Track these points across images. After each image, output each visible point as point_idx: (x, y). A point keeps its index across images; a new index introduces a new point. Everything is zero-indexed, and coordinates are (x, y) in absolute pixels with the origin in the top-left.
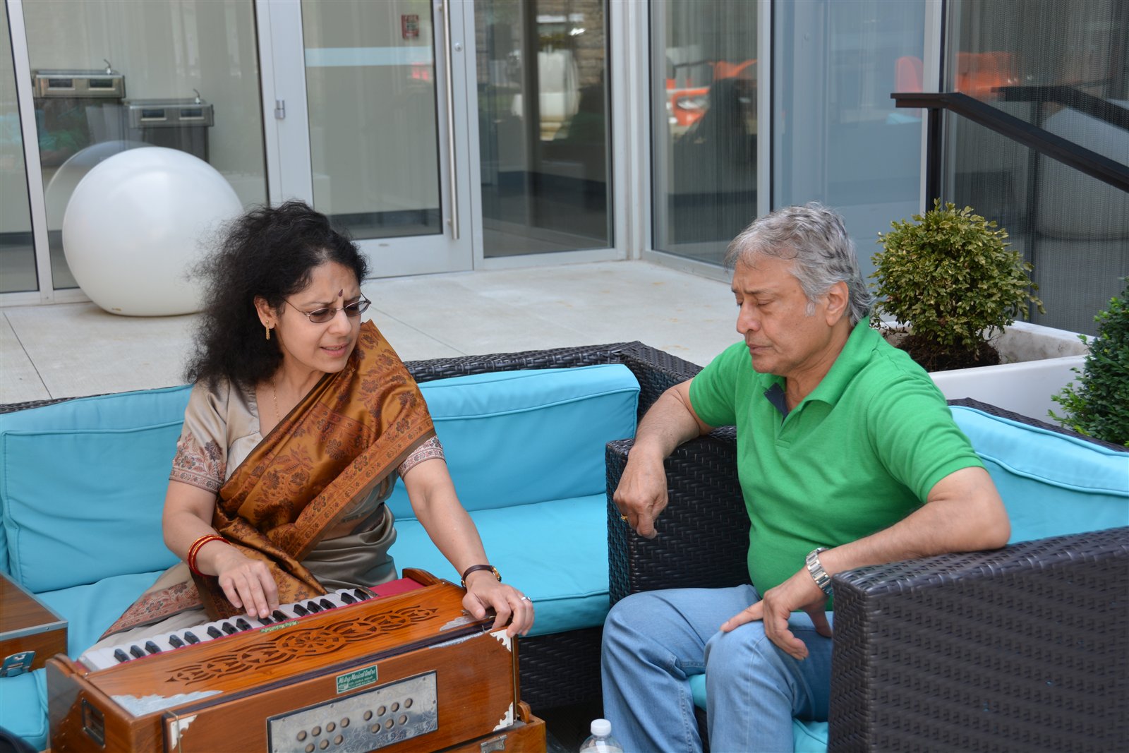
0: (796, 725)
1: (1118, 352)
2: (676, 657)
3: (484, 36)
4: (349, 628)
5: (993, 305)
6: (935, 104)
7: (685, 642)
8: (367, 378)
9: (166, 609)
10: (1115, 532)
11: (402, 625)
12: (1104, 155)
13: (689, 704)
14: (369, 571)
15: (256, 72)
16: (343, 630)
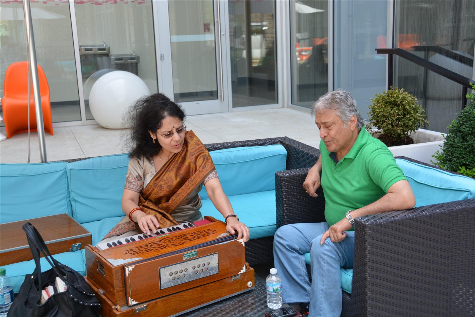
0: (342, 270)
1: (455, 139)
2: (299, 247)
3: (232, 30)
4: (186, 236)
5: (411, 123)
6: (391, 53)
7: (303, 242)
8: (191, 151)
9: (124, 230)
10: (454, 203)
11: (204, 236)
12: (450, 70)
13: (304, 263)
14: (193, 217)
15: (154, 44)
16: (184, 237)
